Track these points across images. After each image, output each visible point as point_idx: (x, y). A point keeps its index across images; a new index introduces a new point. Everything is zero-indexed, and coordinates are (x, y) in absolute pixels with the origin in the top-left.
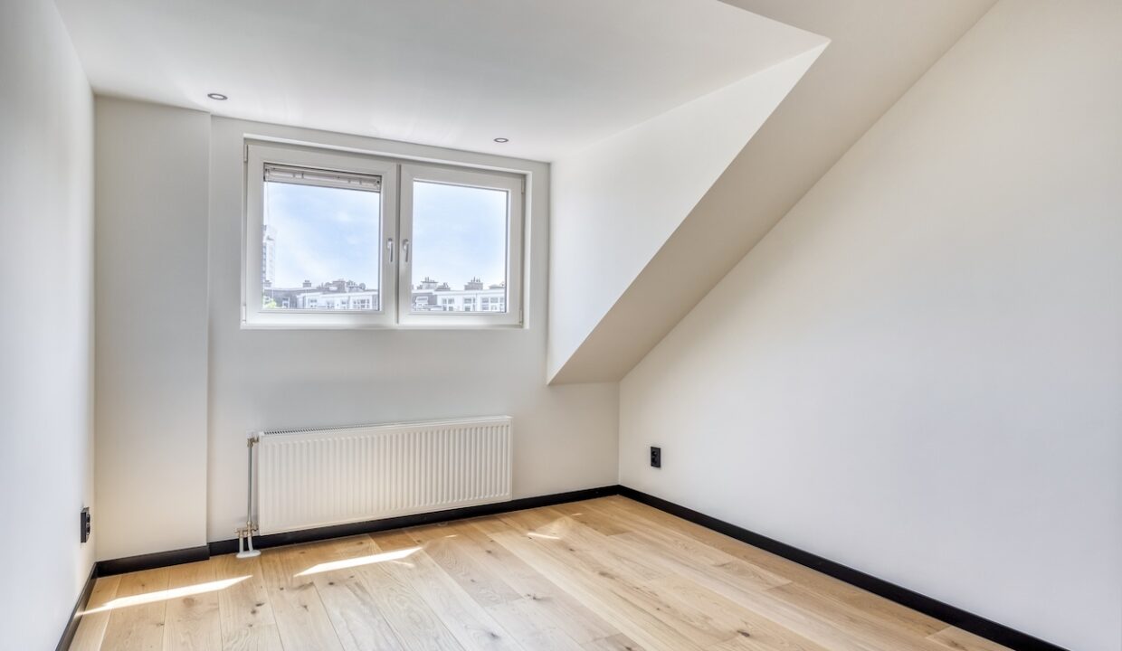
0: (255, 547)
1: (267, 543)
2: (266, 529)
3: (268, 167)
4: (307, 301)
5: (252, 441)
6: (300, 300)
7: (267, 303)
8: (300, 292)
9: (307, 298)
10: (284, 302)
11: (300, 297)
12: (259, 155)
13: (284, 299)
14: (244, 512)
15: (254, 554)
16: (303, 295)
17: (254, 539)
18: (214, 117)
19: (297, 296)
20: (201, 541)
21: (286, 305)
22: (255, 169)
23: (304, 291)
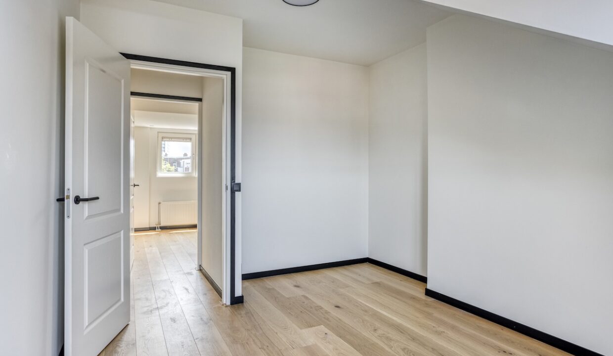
0: (160, 229)
1: (163, 228)
2: (163, 224)
3: (163, 138)
4: (185, 164)
5: (159, 203)
6: (182, 164)
7: (165, 165)
8: (182, 159)
9: (185, 162)
10: (174, 164)
11: (182, 162)
12: (161, 135)
13: (174, 163)
14: (157, 221)
15: (159, 230)
16: (183, 160)
17: (160, 227)
18: (151, 128)
19: (181, 161)
20: (148, 226)
21: (175, 165)
22: (160, 139)
23: (184, 159)
